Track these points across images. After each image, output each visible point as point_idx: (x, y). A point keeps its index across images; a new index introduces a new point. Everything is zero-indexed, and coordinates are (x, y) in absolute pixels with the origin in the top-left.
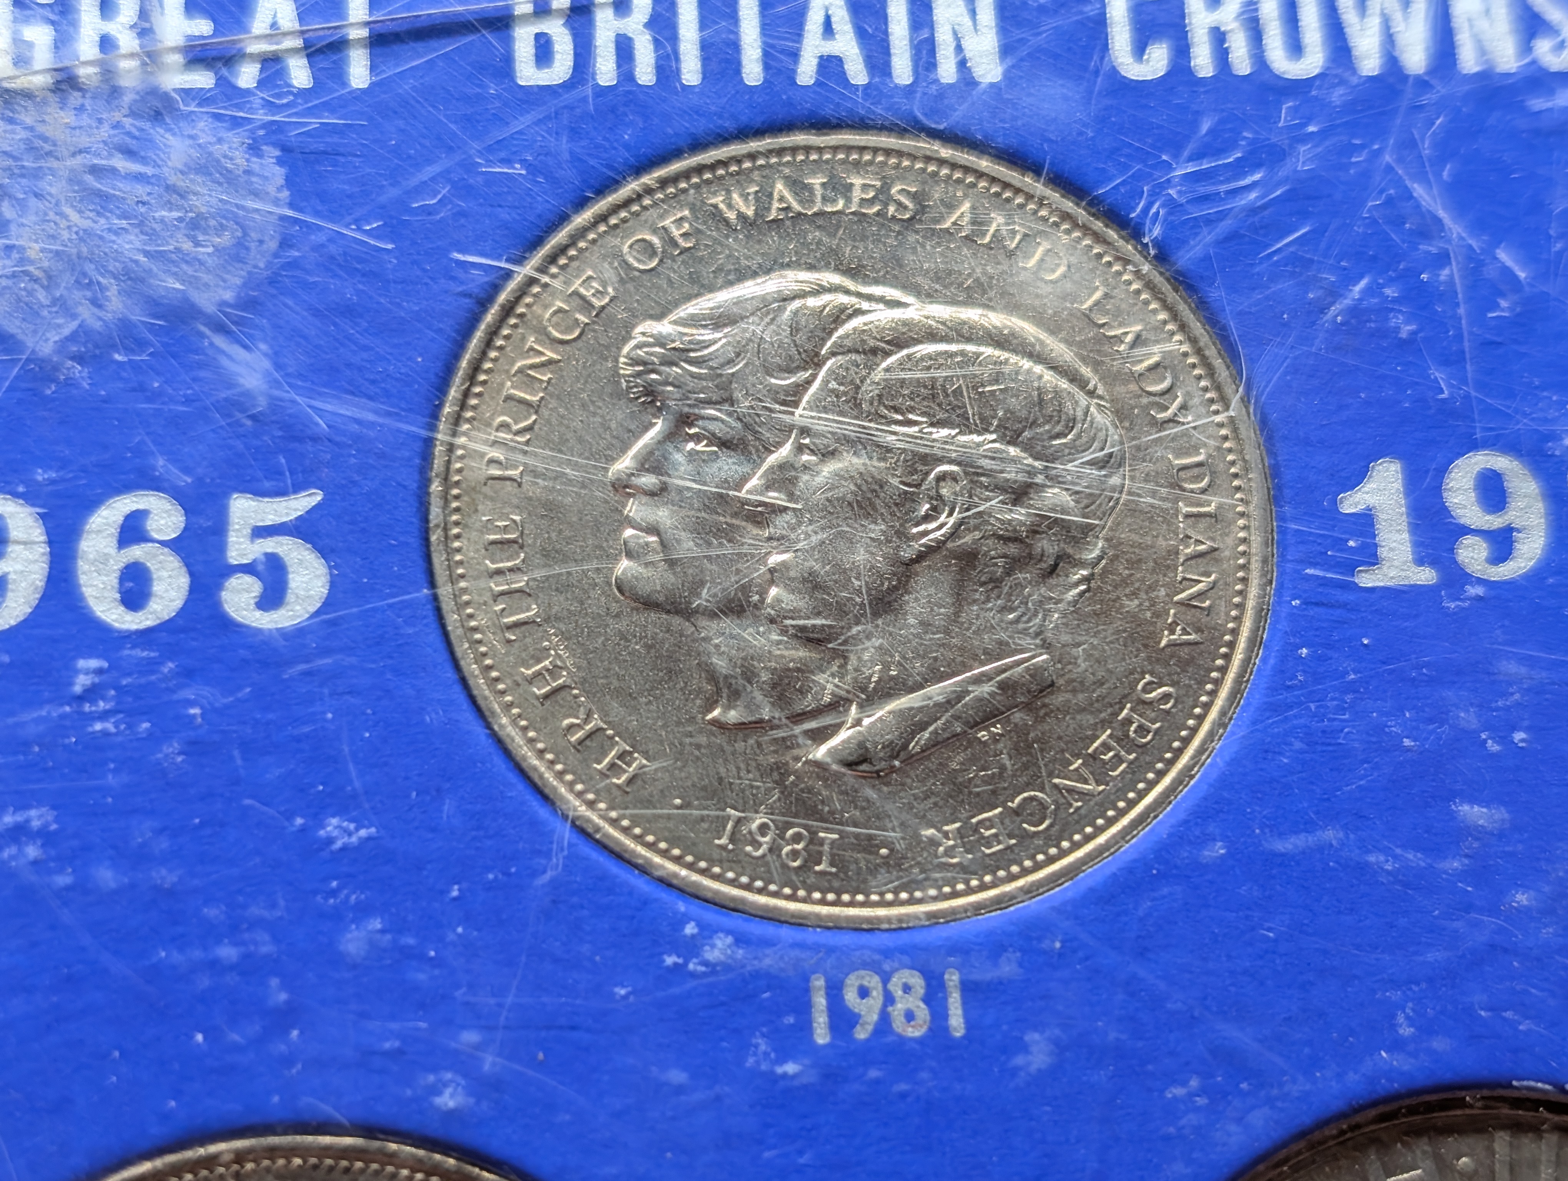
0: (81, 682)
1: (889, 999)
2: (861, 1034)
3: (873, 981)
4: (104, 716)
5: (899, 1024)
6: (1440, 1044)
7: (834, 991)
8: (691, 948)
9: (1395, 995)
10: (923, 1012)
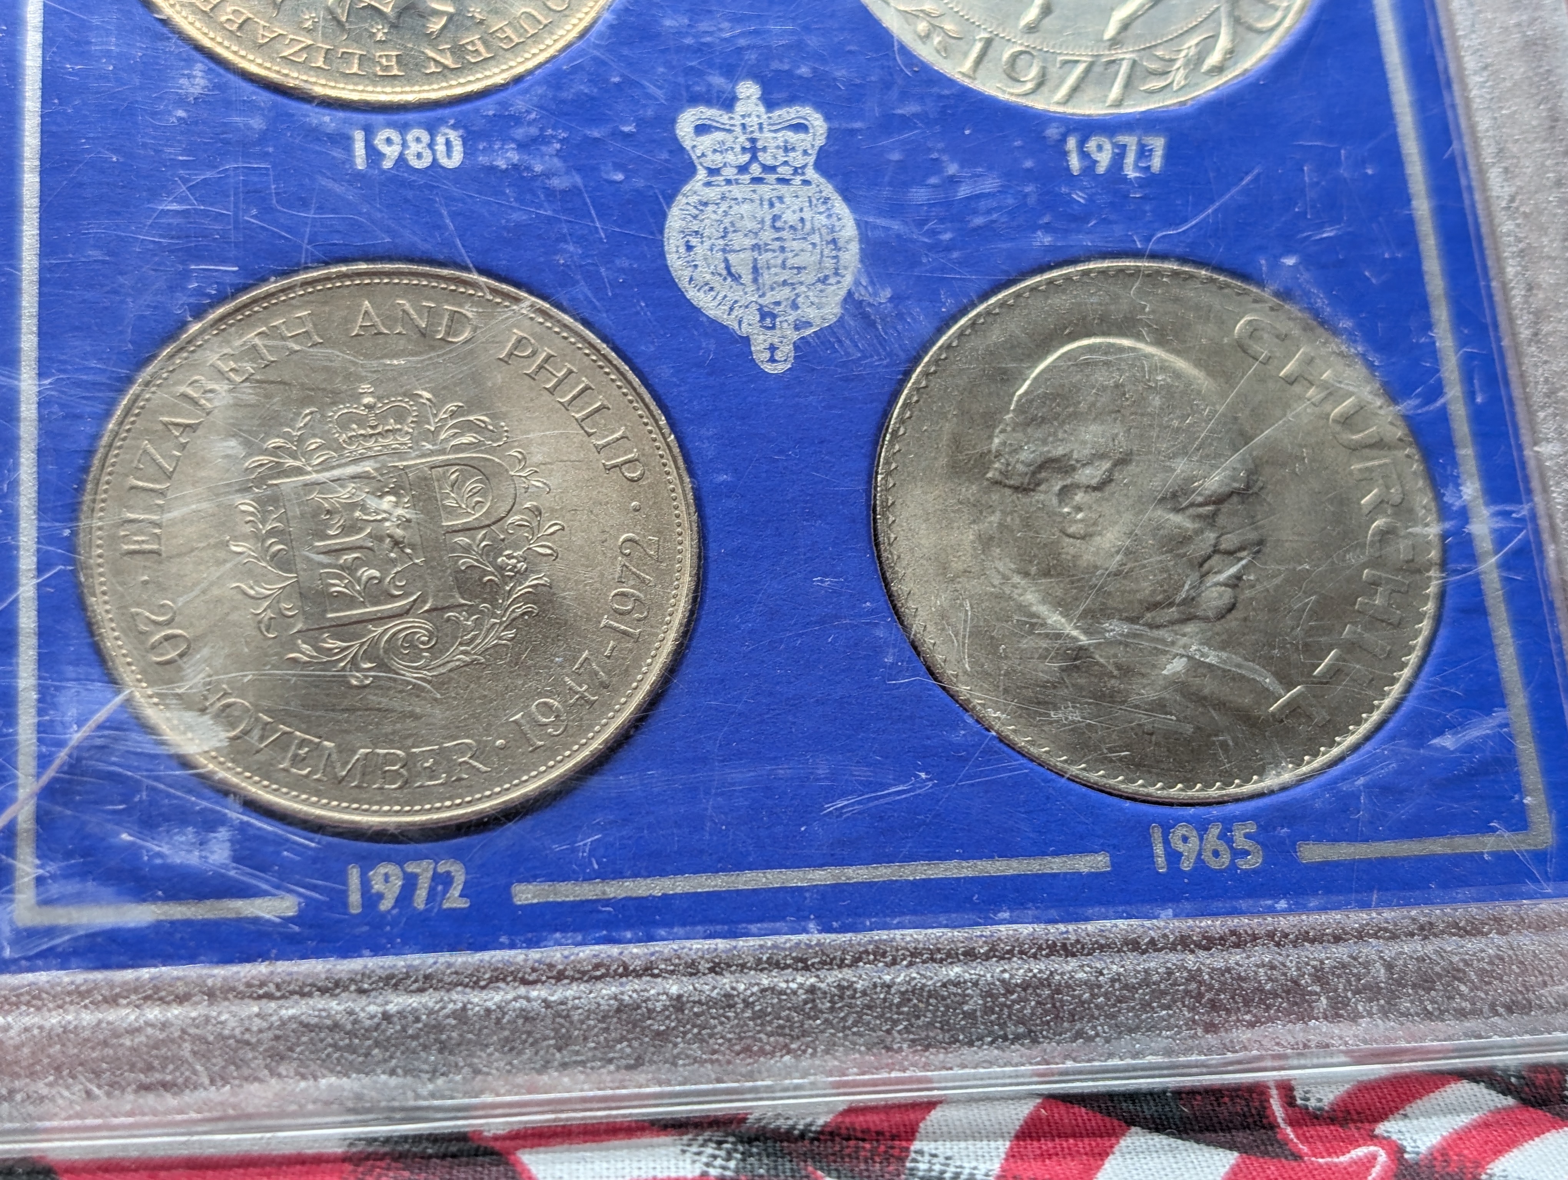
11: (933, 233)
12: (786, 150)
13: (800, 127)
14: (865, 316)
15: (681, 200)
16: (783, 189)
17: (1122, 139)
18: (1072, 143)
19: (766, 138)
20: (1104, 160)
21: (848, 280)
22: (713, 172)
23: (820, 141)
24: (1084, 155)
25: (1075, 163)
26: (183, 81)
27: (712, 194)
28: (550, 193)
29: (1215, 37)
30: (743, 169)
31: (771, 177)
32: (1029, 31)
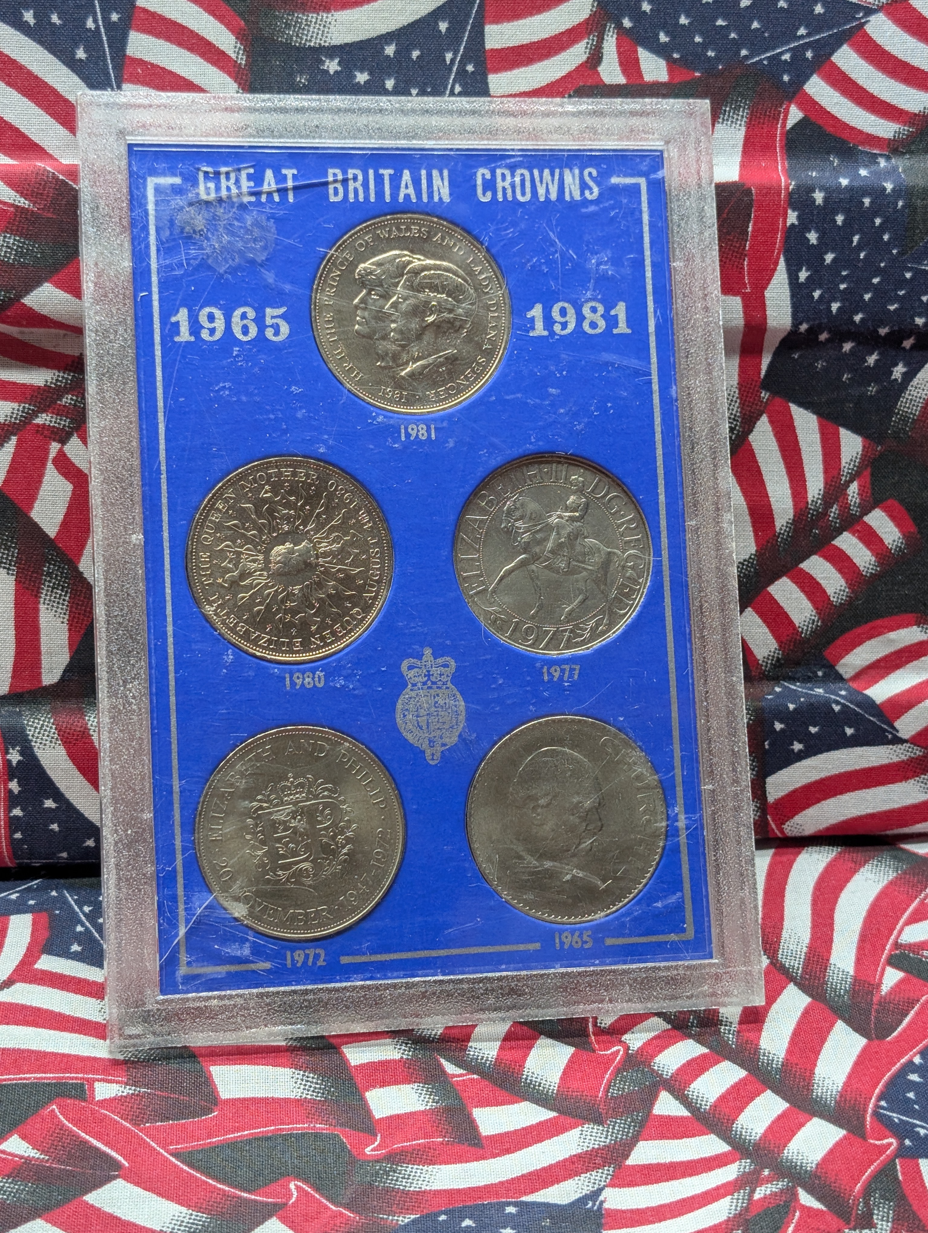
0: (235, 353)
1: (418, 431)
2: (412, 438)
3: (415, 427)
4: (241, 361)
5: (420, 436)
6: (541, 443)
7: (406, 429)
8: (374, 418)
9: (531, 432)
10: (426, 434)
11: (493, 708)
12: (441, 675)
13: (446, 666)
14: (466, 744)
15: (402, 697)
16: (438, 691)
17: (563, 667)
18: (545, 670)
19: (434, 670)
20: (557, 675)
21: (460, 728)
22: (414, 685)
23: (453, 670)
24: (549, 674)
25: (546, 678)
26: (225, 657)
27: (413, 694)
28: (356, 696)
29: (603, 619)
30: (424, 683)
31: (435, 686)
32: (533, 617)
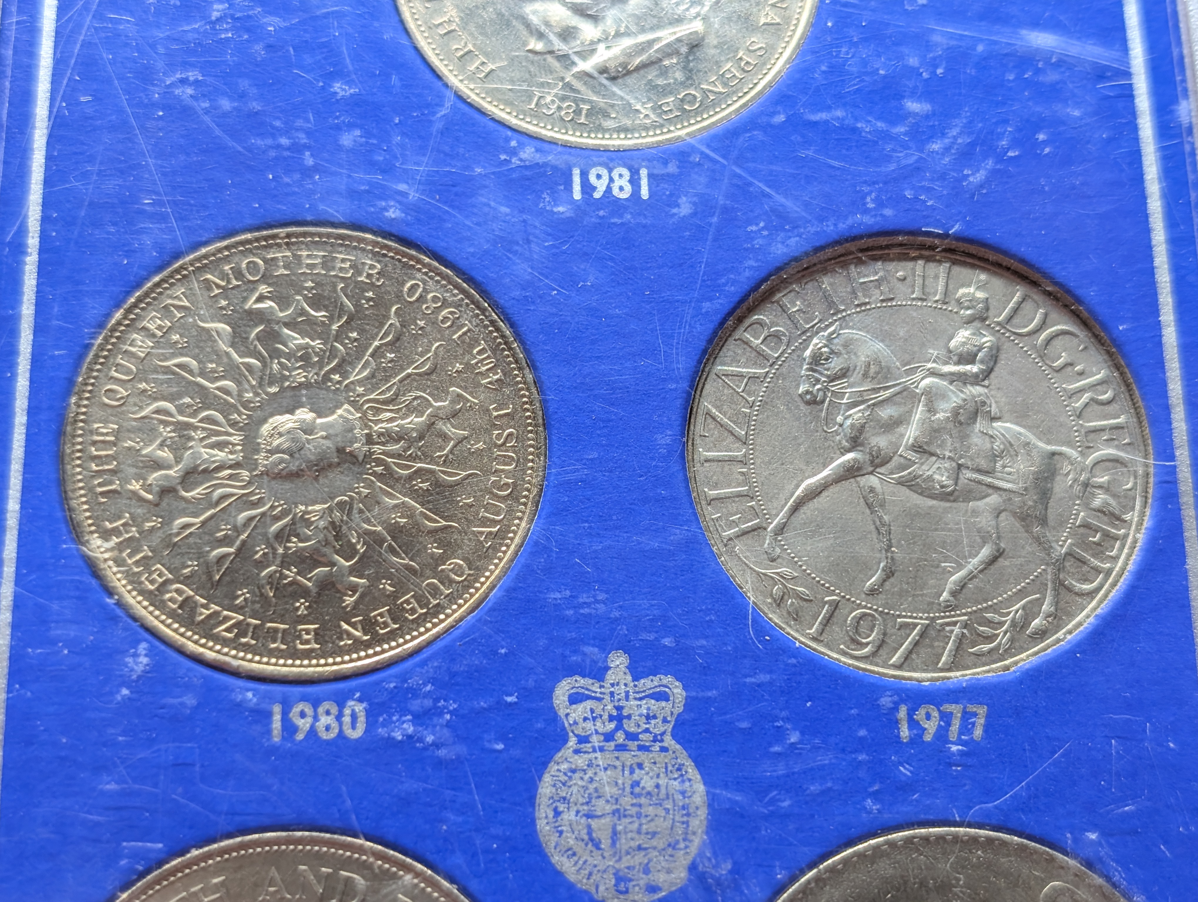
0: (215, 15)
1: (611, 180)
2: (597, 195)
3: (604, 172)
4: (226, 30)
5: (616, 192)
6: (888, 212)
7: (584, 175)
8: (513, 152)
9: (866, 189)
10: (628, 188)
11: (773, 801)
12: (648, 717)
13: (661, 696)
14: (707, 889)
15: (553, 768)
16: (643, 756)
17: (949, 708)
18: (903, 713)
19: (631, 706)
20: (931, 727)
21: (694, 849)
22: (583, 740)
23: (679, 708)
24: (913, 723)
25: (905, 732)
26: (129, 660)
27: (580, 761)
28: (440, 763)
29: (1039, 602)
30: (609, 737)
31: (633, 745)
32: (873, 592)
